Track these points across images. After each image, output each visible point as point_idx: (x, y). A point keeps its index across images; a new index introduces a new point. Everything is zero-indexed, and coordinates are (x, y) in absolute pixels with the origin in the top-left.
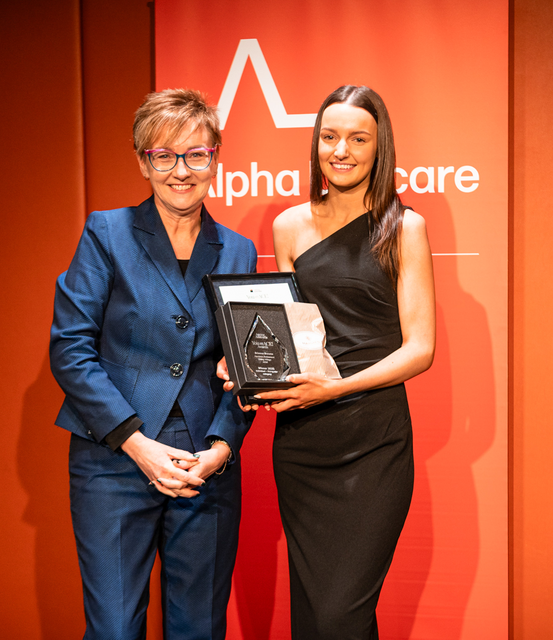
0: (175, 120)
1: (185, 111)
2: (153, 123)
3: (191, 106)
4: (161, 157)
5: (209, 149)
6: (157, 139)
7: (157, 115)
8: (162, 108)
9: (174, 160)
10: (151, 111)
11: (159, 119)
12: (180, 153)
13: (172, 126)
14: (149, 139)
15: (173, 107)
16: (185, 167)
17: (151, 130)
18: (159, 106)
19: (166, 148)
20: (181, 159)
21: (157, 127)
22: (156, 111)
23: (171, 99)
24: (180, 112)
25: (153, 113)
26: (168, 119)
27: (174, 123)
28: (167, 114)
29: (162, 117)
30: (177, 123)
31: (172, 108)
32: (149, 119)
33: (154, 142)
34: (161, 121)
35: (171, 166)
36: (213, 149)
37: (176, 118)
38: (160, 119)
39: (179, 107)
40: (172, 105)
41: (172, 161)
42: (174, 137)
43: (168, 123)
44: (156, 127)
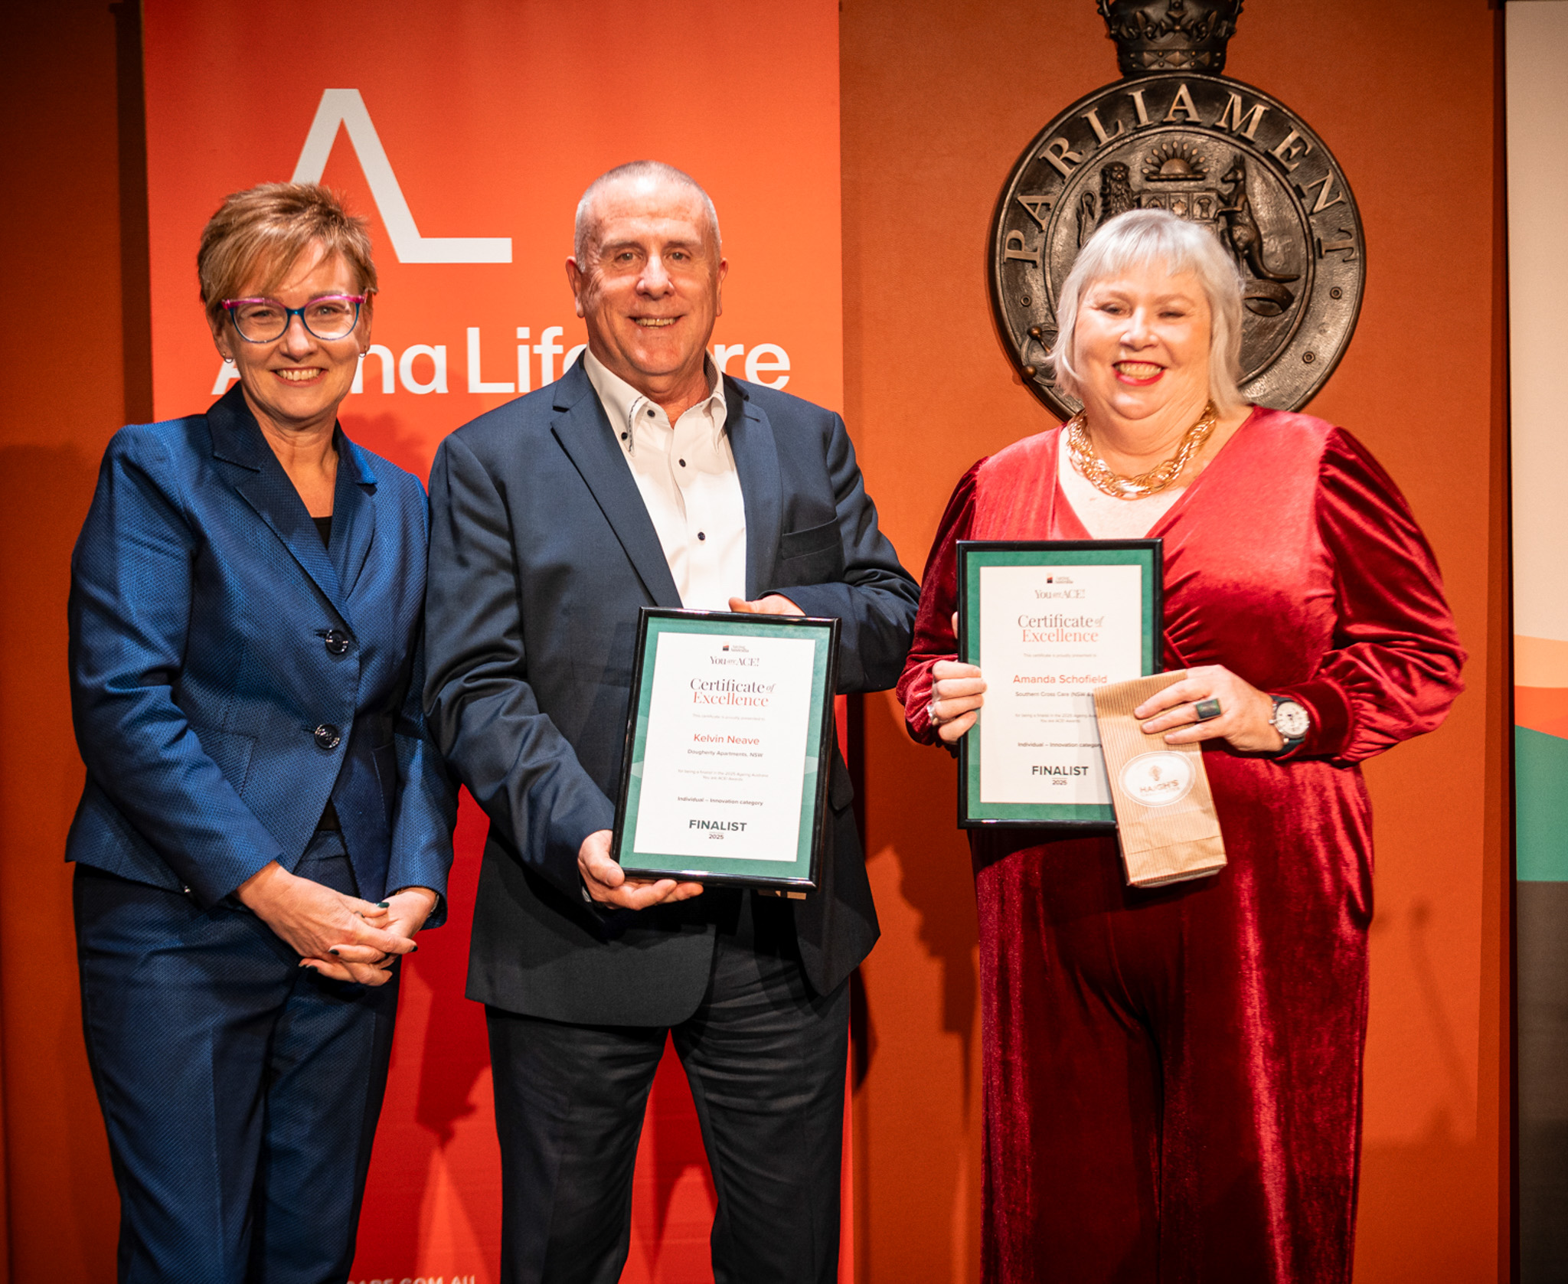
0: (282, 242)
1: (302, 225)
2: (239, 249)
3: (314, 213)
4: (255, 315)
5: (352, 296)
6: (247, 281)
7: (247, 233)
8: (256, 219)
9: (281, 321)
10: (235, 226)
11: (250, 239)
12: (295, 307)
13: (275, 254)
14: (232, 279)
15: (278, 215)
16: (305, 335)
17: (234, 261)
18: (250, 215)
19: (267, 298)
20: (296, 318)
21: (247, 257)
22: (243, 224)
23: (273, 202)
24: (292, 226)
25: (237, 229)
26: (268, 239)
27: (282, 248)
28: (266, 231)
29: (257, 236)
30: (285, 248)
31: (277, 219)
32: (230, 241)
33: (240, 287)
34: (255, 243)
35: (275, 333)
36: (360, 297)
37: (286, 238)
38: (252, 241)
39: (289, 216)
40: (275, 212)
41: (278, 323)
42: (281, 275)
43: (268, 249)
44: (244, 256)
